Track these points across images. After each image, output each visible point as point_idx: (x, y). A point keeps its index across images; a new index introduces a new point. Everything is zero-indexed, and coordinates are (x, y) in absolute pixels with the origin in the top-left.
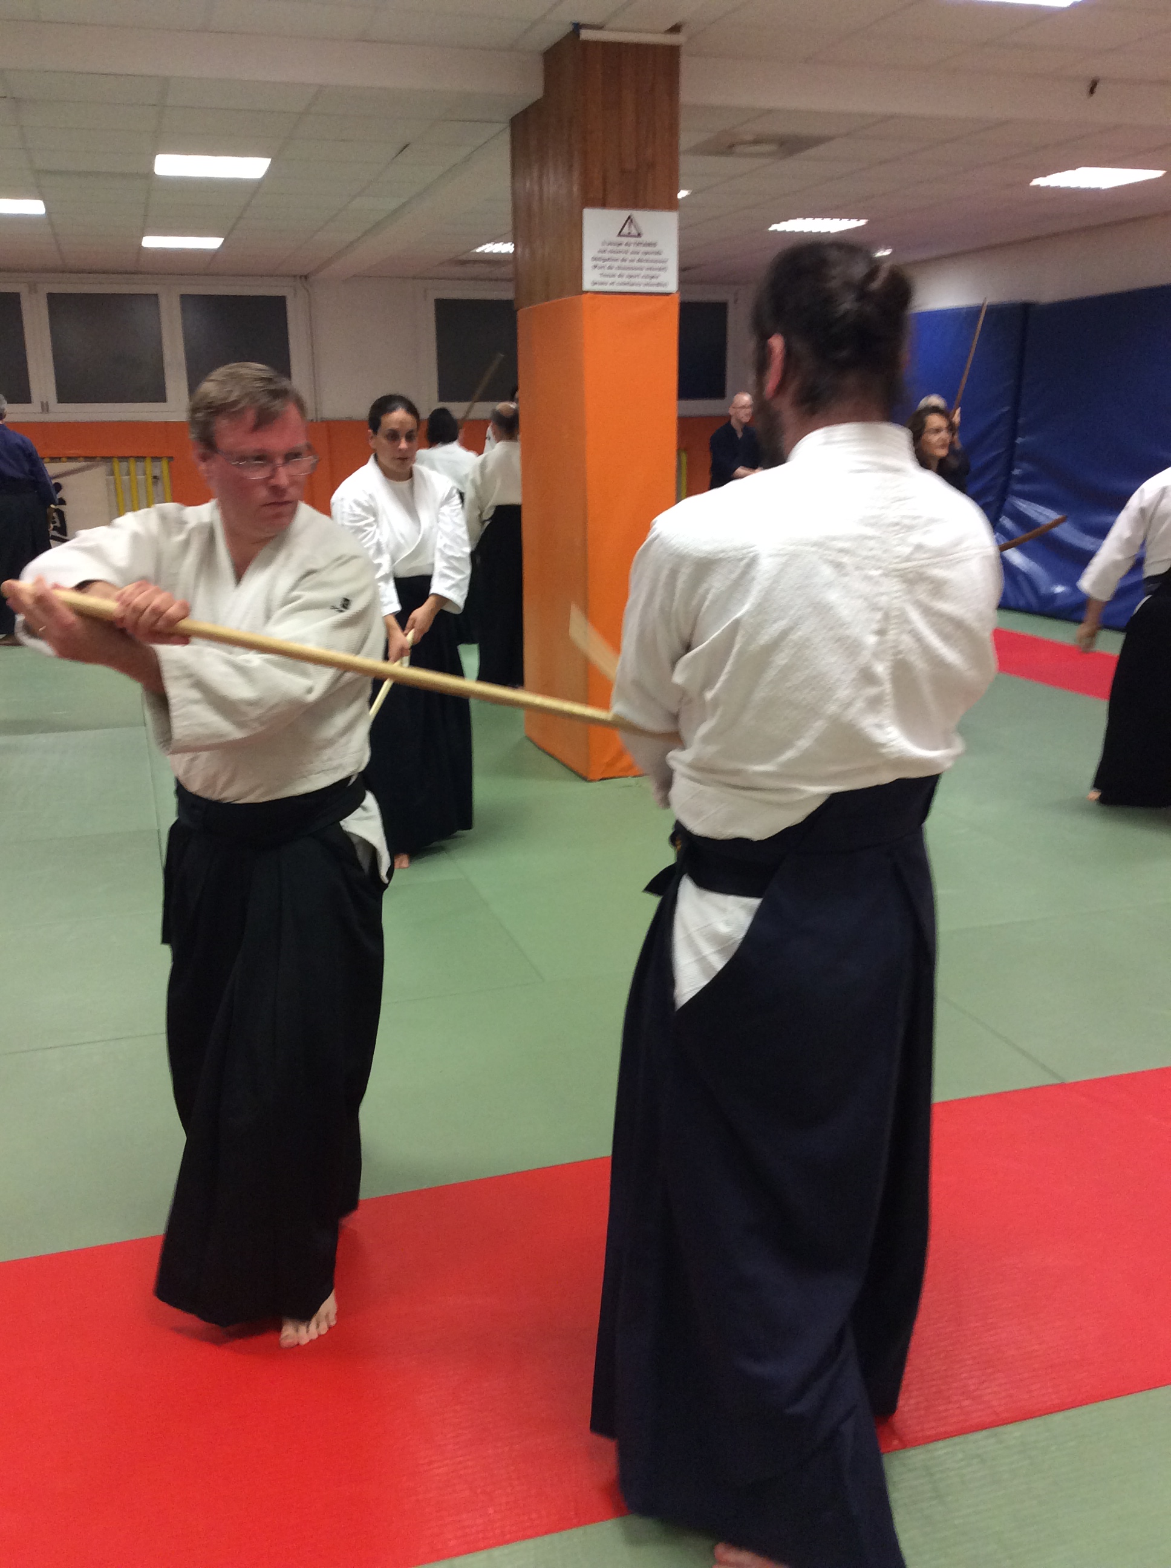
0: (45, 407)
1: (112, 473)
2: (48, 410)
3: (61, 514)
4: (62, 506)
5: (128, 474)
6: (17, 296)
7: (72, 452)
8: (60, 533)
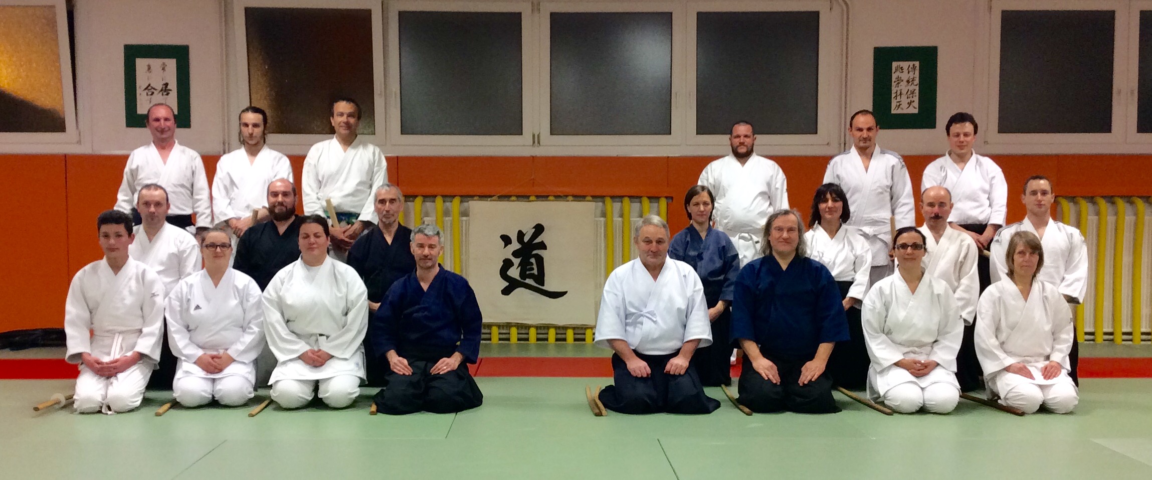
0: (536, 140)
1: (604, 215)
2: (539, 143)
3: (540, 260)
4: (543, 251)
5: (621, 216)
6: (518, 16)
7: (559, 190)
8: (537, 283)
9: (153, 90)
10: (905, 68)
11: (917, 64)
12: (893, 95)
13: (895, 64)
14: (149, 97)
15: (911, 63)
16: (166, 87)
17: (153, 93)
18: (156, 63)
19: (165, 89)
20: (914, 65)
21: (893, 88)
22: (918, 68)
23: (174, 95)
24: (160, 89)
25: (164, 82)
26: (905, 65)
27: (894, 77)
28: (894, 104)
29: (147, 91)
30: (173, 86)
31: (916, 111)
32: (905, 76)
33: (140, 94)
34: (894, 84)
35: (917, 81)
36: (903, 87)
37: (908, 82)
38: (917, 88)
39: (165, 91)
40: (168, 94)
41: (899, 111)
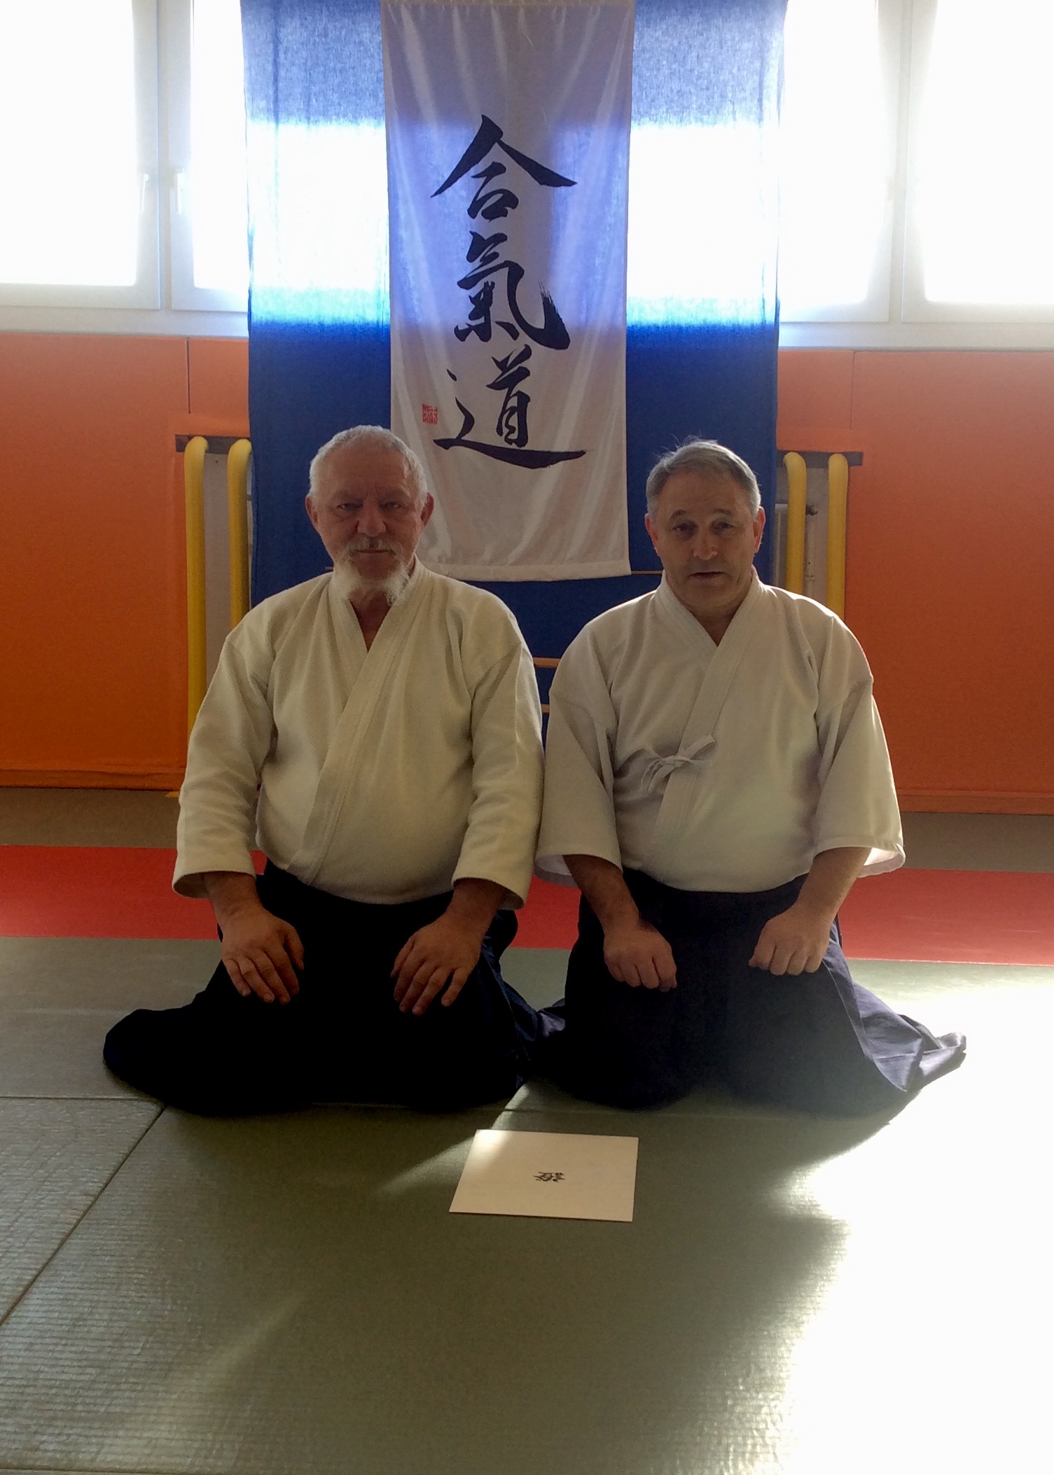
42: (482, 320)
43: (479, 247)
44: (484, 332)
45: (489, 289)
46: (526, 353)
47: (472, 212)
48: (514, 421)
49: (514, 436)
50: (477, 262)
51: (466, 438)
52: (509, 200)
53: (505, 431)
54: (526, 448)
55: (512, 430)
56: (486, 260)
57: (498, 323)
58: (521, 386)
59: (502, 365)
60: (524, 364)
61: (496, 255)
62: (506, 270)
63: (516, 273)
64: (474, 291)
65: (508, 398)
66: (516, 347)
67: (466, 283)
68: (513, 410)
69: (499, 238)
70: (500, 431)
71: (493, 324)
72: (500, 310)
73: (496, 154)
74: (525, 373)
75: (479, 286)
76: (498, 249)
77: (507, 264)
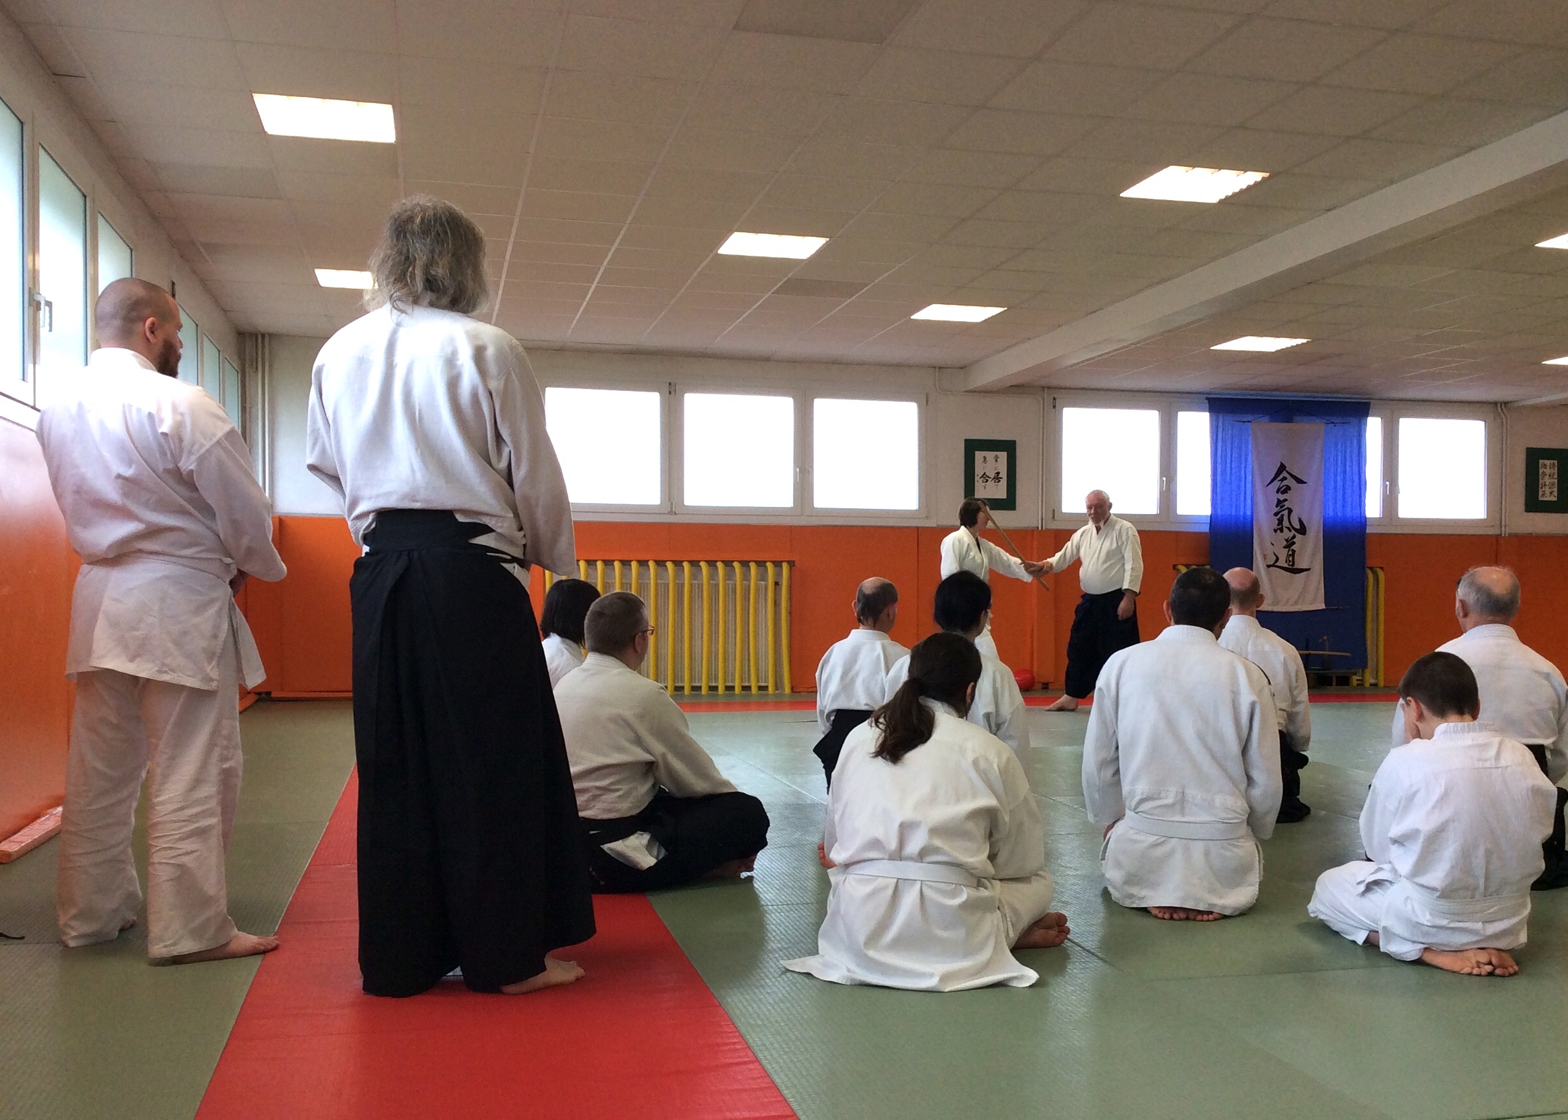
9: (987, 478)
10: (1548, 465)
11: (1556, 462)
12: (1540, 486)
13: (1541, 461)
14: (984, 484)
15: (1552, 461)
16: (998, 475)
17: (987, 481)
18: (990, 455)
19: (997, 478)
20: (1554, 463)
21: (1540, 480)
22: (1556, 465)
23: (1004, 483)
24: (993, 477)
25: (996, 472)
26: (1547, 462)
27: (1541, 471)
28: (1540, 493)
29: (982, 479)
30: (1004, 475)
31: (1555, 499)
32: (1548, 471)
33: (978, 481)
34: (1540, 477)
35: (1556, 476)
36: (1547, 480)
37: (1550, 476)
38: (1556, 481)
39: (997, 479)
40: (999, 481)
41: (1545, 499)
42: (1280, 526)
43: (1279, 503)
44: (1282, 531)
45: (1282, 516)
46: (1294, 537)
47: (1277, 492)
48: (1291, 559)
49: (1291, 564)
50: (1279, 508)
51: (1277, 564)
52: (1288, 488)
53: (1288, 562)
54: (1295, 567)
55: (1290, 561)
56: (1281, 507)
57: (1286, 527)
58: (1293, 547)
59: (1287, 540)
60: (1294, 540)
61: (1284, 505)
62: (1287, 511)
63: (1290, 511)
64: (1278, 517)
65: (1289, 551)
66: (1291, 535)
67: (1276, 514)
68: (1290, 555)
69: (1286, 500)
70: (1286, 562)
71: (1284, 528)
72: (1286, 523)
73: (1284, 474)
74: (1294, 543)
75: (1280, 515)
76: (1286, 503)
77: (1288, 508)
